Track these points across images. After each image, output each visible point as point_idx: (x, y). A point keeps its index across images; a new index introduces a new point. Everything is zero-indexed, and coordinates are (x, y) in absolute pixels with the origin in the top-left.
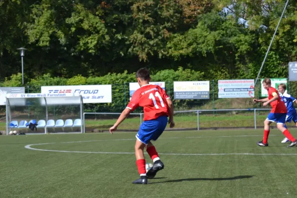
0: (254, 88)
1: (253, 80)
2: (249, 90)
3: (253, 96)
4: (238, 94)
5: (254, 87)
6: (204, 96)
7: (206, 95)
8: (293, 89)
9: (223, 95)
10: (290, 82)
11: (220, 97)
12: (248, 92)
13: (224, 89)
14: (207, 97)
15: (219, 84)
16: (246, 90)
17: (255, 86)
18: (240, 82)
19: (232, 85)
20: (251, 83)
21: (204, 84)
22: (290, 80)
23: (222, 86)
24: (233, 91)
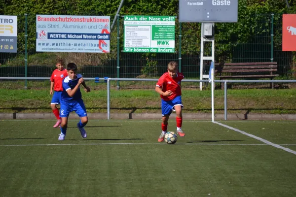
0: (110, 35)
1: (108, 18)
2: (99, 37)
3: (107, 49)
4: (76, 45)
5: (109, 31)
6: (6, 47)
7: (9, 44)
8: (188, 37)
9: (45, 47)
10: (183, 23)
11: (39, 49)
12: (97, 42)
13: (49, 34)
14: (13, 49)
15: (38, 23)
16: (95, 37)
17: (112, 30)
18: (81, 20)
19: (64, 26)
20: (104, 24)
21: (6, 21)
22: (181, 20)
23: (44, 26)
24: (67, 38)
